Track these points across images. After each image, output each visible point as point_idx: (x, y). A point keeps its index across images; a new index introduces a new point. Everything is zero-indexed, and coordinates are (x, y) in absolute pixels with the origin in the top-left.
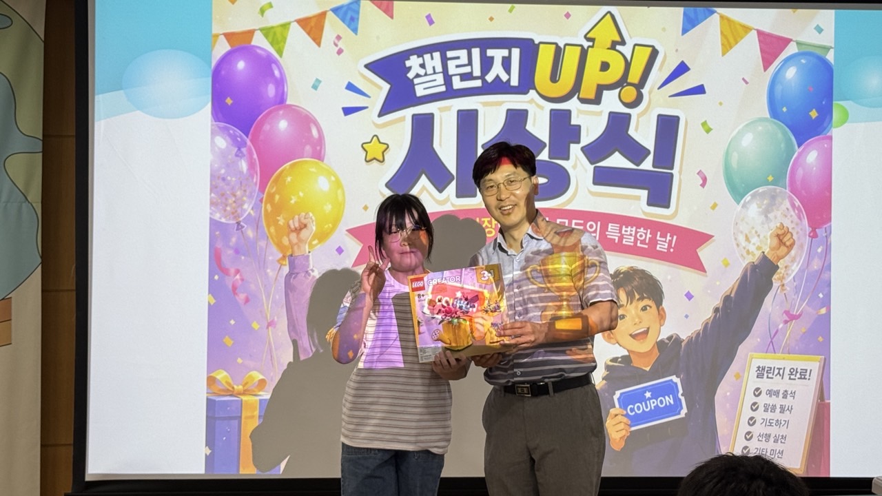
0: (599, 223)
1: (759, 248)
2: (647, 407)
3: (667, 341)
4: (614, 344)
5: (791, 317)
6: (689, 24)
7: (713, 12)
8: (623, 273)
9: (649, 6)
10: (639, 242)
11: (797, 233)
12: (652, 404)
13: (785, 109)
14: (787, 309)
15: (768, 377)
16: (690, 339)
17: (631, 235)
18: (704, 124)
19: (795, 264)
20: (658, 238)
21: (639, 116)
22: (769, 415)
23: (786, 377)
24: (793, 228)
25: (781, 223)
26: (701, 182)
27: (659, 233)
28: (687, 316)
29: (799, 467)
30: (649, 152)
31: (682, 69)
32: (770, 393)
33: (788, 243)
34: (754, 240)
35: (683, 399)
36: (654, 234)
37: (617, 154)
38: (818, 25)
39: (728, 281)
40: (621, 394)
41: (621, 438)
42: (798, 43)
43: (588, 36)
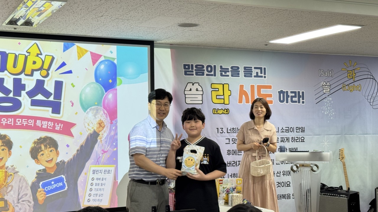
0: (33, 120)
1: (92, 128)
2: (52, 187)
3: (60, 163)
4: (40, 165)
5: (104, 152)
6: (66, 48)
7: (74, 45)
8: (42, 138)
9: (51, 41)
10: (49, 127)
11: (106, 122)
12: (54, 186)
13: (100, 79)
14: (103, 149)
15: (96, 174)
16: (68, 162)
17: (46, 124)
18: (72, 84)
19: (105, 133)
20: (56, 125)
21: (48, 81)
22: (97, 187)
23: (103, 173)
24: (104, 121)
25: (100, 119)
26: (72, 105)
27: (56, 124)
28: (67, 153)
29: (107, 205)
30: (51, 94)
31: (63, 64)
32: (97, 179)
33: (103, 126)
34: (91, 125)
35: (66, 183)
36: (54, 124)
37: (40, 95)
38: (111, 51)
39: (82, 140)
40: (43, 183)
41: (43, 199)
42: (105, 57)
43: (27, 51)
